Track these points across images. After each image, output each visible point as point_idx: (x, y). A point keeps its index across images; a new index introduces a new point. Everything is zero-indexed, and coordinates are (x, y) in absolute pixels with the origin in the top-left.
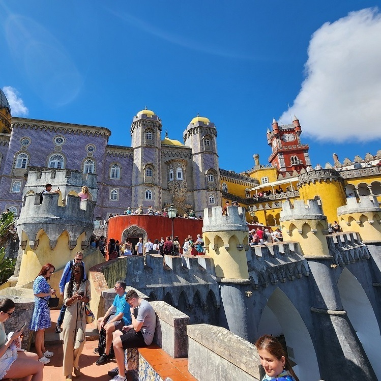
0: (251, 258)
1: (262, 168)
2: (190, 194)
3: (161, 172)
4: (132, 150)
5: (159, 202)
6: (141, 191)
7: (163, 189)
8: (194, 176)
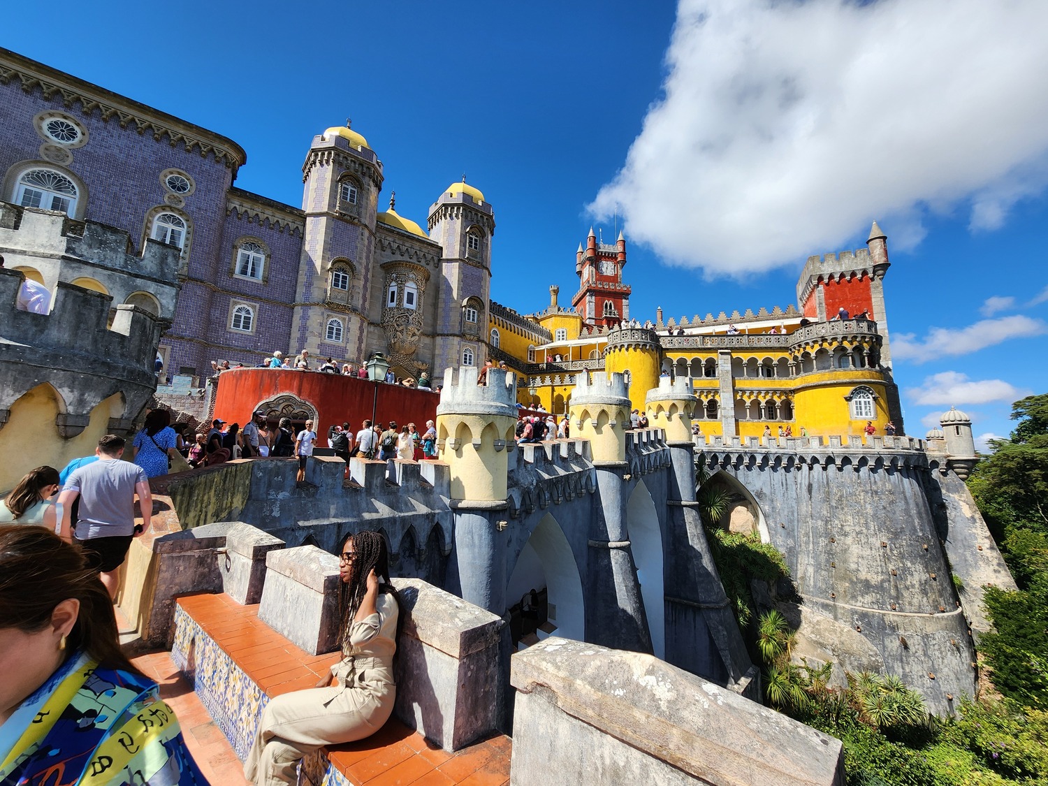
0: (514, 465)
1: (559, 313)
2: (427, 340)
3: (369, 285)
4: (302, 217)
5: (359, 349)
6: (316, 317)
7: (370, 324)
8: (441, 305)
